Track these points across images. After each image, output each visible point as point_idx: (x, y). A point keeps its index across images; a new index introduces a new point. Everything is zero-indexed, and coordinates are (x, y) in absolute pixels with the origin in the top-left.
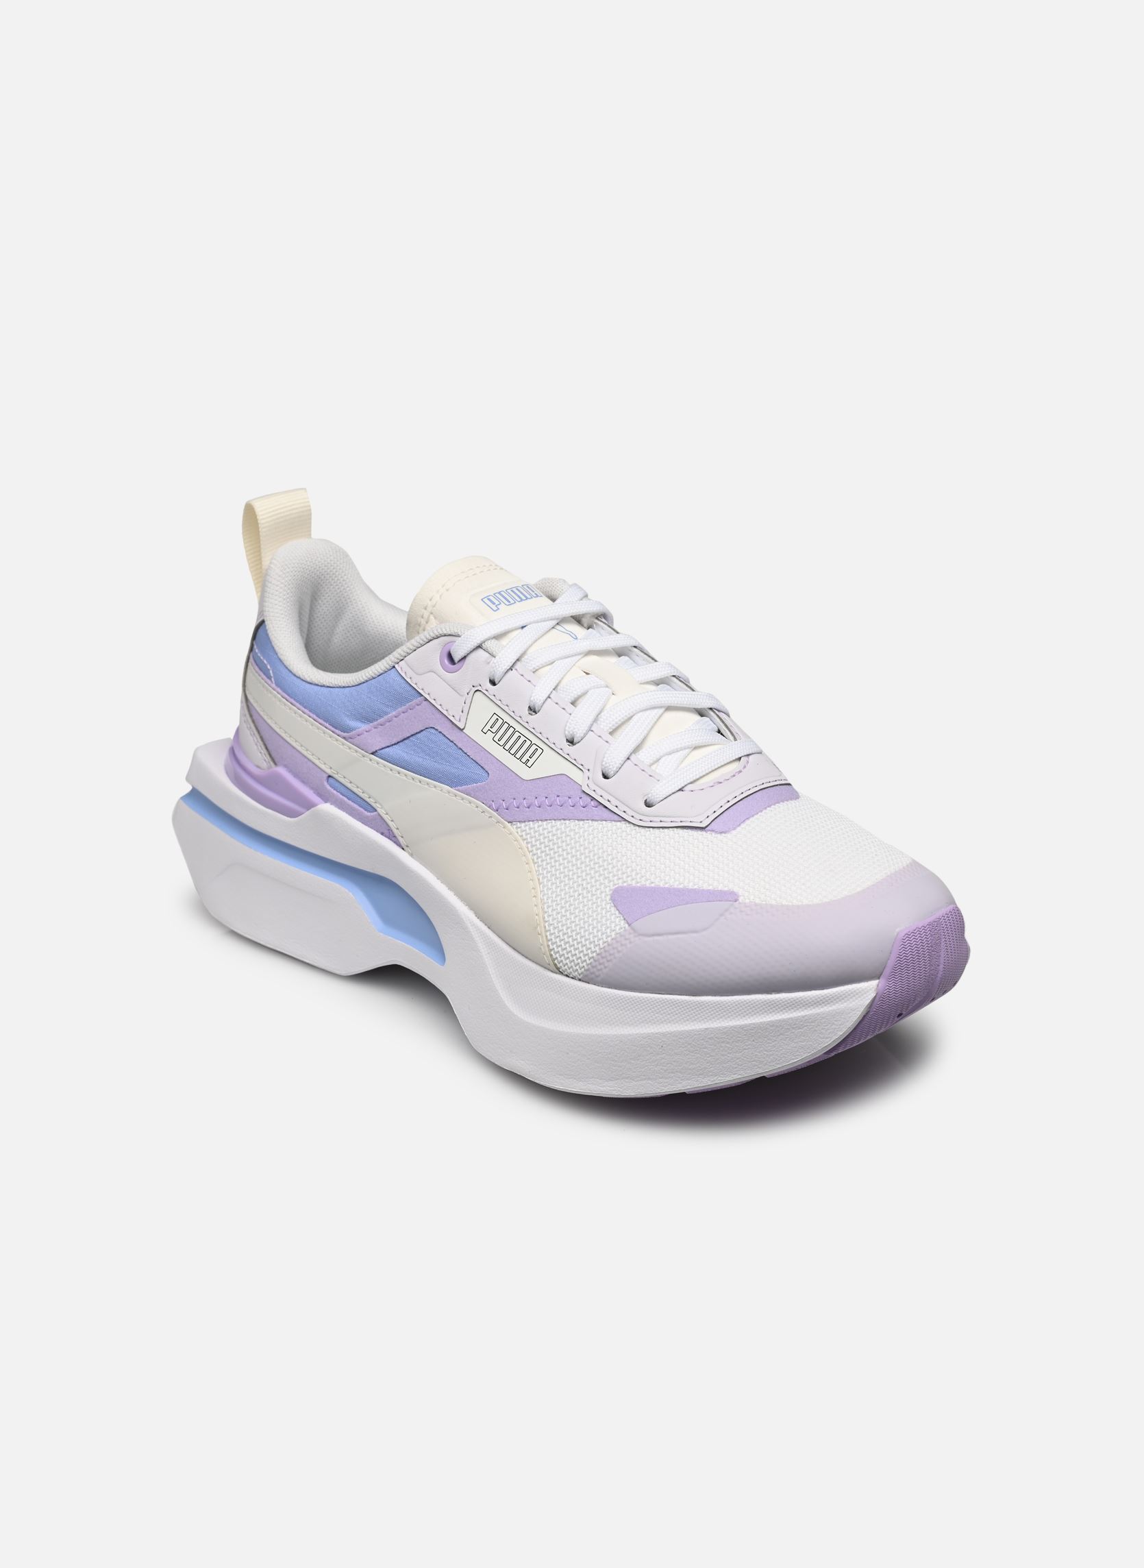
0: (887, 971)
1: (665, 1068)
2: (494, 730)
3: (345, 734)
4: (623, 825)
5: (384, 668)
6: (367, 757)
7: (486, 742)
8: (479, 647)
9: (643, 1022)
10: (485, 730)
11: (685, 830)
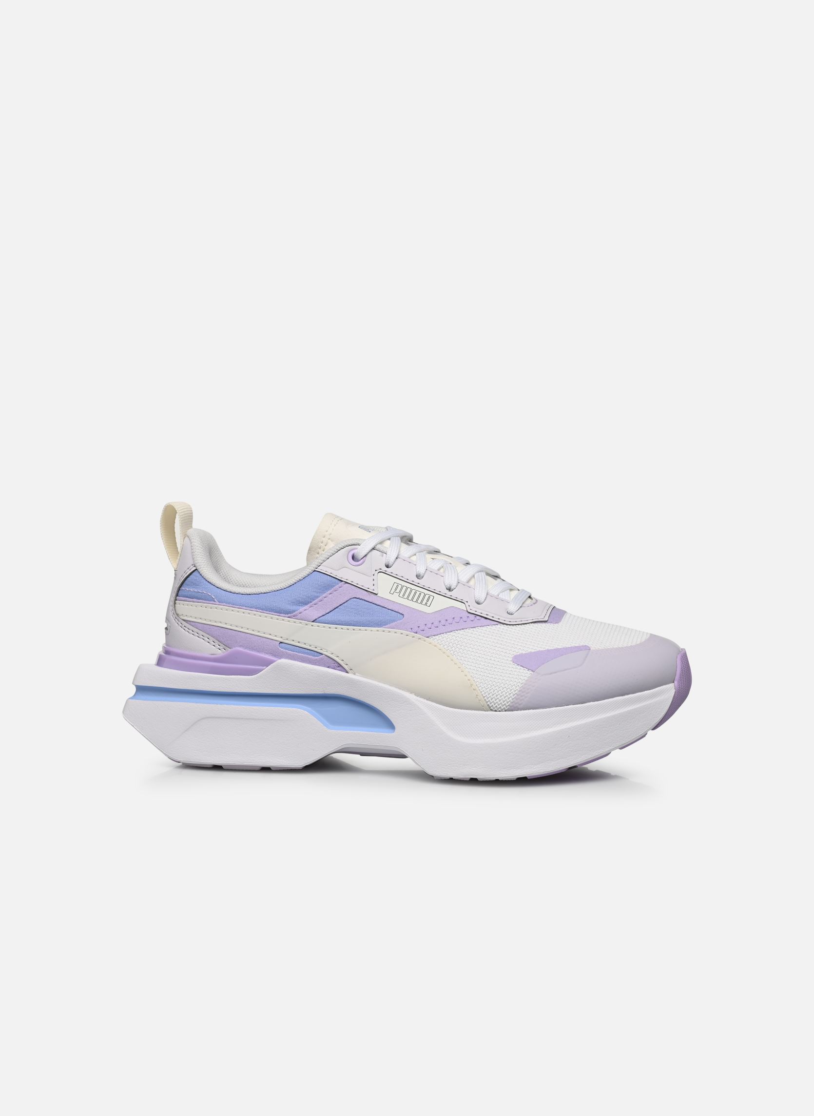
0: (677, 677)
1: (572, 749)
2: (398, 591)
3: (289, 615)
4: (499, 626)
5: (308, 573)
6: (310, 624)
7: (395, 598)
8: (373, 549)
9: (555, 724)
10: (392, 592)
11: (536, 624)
